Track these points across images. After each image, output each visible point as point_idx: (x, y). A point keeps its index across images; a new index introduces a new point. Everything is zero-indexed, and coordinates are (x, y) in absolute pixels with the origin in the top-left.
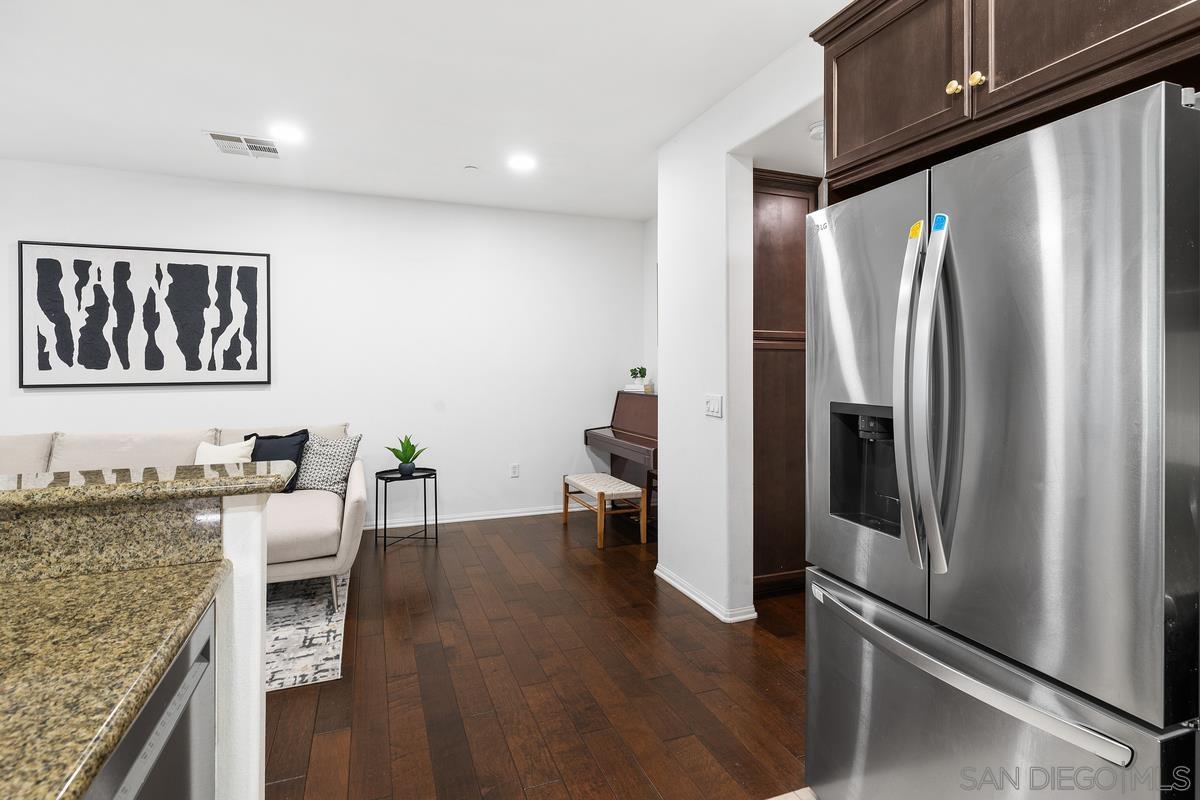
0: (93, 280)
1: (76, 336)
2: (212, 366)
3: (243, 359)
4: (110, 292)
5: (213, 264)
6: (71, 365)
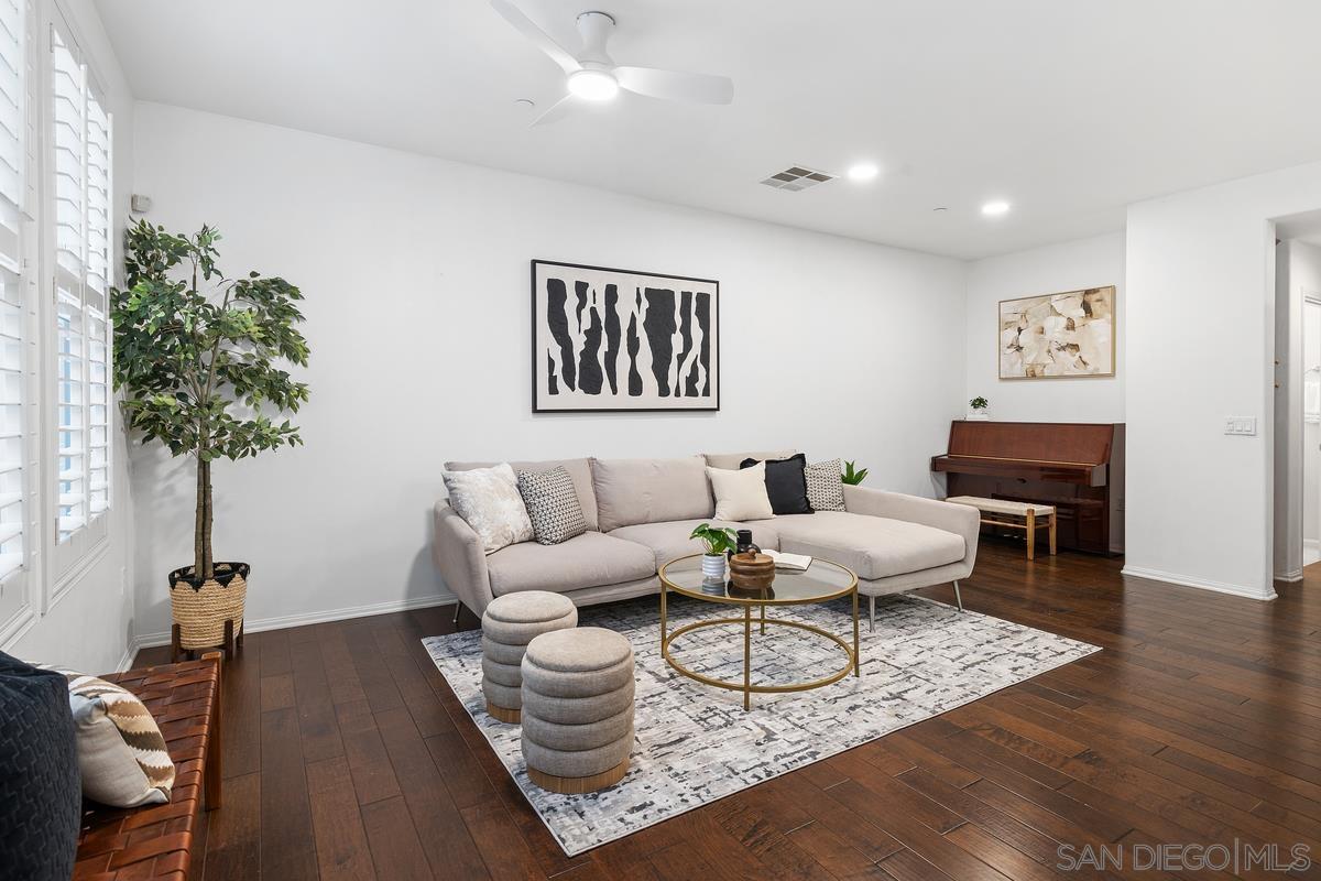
0: (590, 304)
1: (577, 360)
2: (677, 394)
3: (700, 386)
4: (602, 316)
5: (678, 288)
6: (573, 389)
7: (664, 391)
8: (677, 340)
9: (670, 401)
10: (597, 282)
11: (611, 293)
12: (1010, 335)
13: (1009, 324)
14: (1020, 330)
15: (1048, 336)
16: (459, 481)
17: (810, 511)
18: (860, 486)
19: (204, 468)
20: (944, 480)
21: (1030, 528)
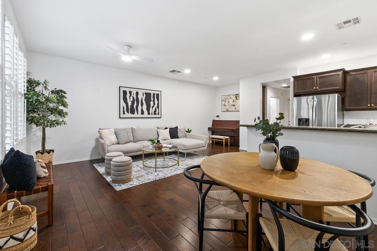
0: (132, 95)
1: (129, 107)
2: (152, 114)
3: (157, 113)
4: (135, 98)
5: (152, 92)
6: (128, 113)
7: (149, 114)
8: (152, 103)
9: (150, 116)
10: (134, 91)
11: (137, 93)
12: (223, 103)
13: (223, 100)
14: (225, 102)
15: (230, 103)
16: (102, 132)
17: (178, 138)
18: (191, 133)
19: (44, 129)
20: (211, 132)
21: (224, 141)
